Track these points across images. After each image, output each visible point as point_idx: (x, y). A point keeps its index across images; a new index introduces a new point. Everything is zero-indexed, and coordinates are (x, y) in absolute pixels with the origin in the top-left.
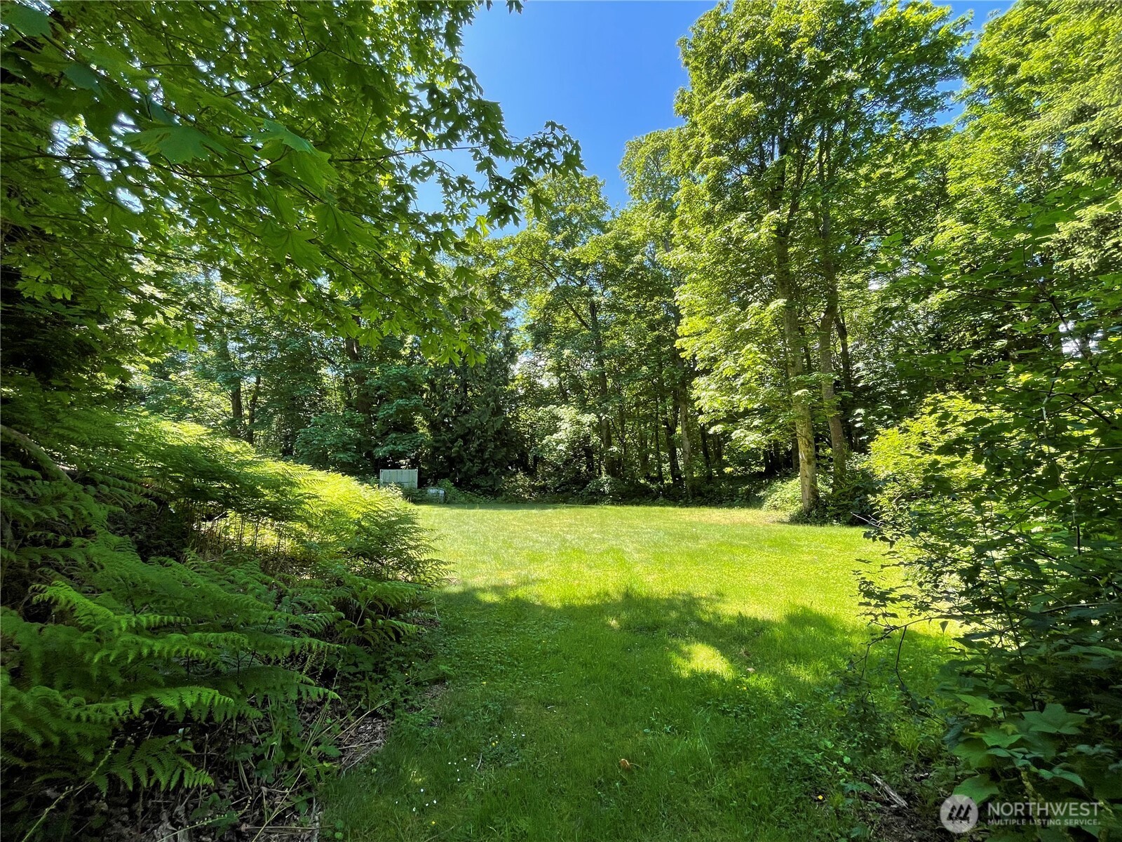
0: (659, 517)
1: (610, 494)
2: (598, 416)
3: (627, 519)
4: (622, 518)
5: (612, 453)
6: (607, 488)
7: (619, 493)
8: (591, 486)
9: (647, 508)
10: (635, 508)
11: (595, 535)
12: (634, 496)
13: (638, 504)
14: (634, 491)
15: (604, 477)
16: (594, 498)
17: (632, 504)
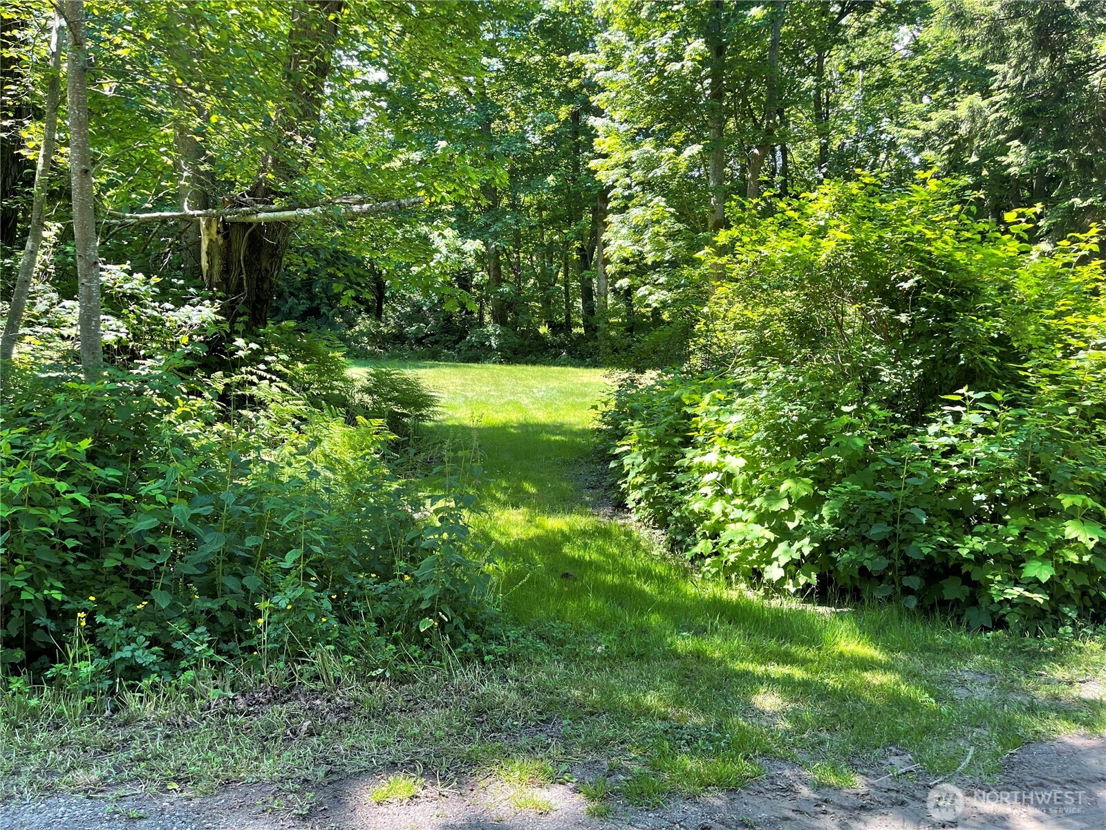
0: (557, 378)
1: (497, 350)
2: (486, 244)
3: (521, 379)
4: (516, 379)
5: (502, 294)
6: (494, 342)
7: (510, 348)
8: (472, 338)
9: (544, 369)
10: (530, 368)
11: (492, 393)
12: (530, 352)
13: (534, 363)
14: (529, 346)
15: (490, 329)
16: (477, 354)
17: (526, 363)
